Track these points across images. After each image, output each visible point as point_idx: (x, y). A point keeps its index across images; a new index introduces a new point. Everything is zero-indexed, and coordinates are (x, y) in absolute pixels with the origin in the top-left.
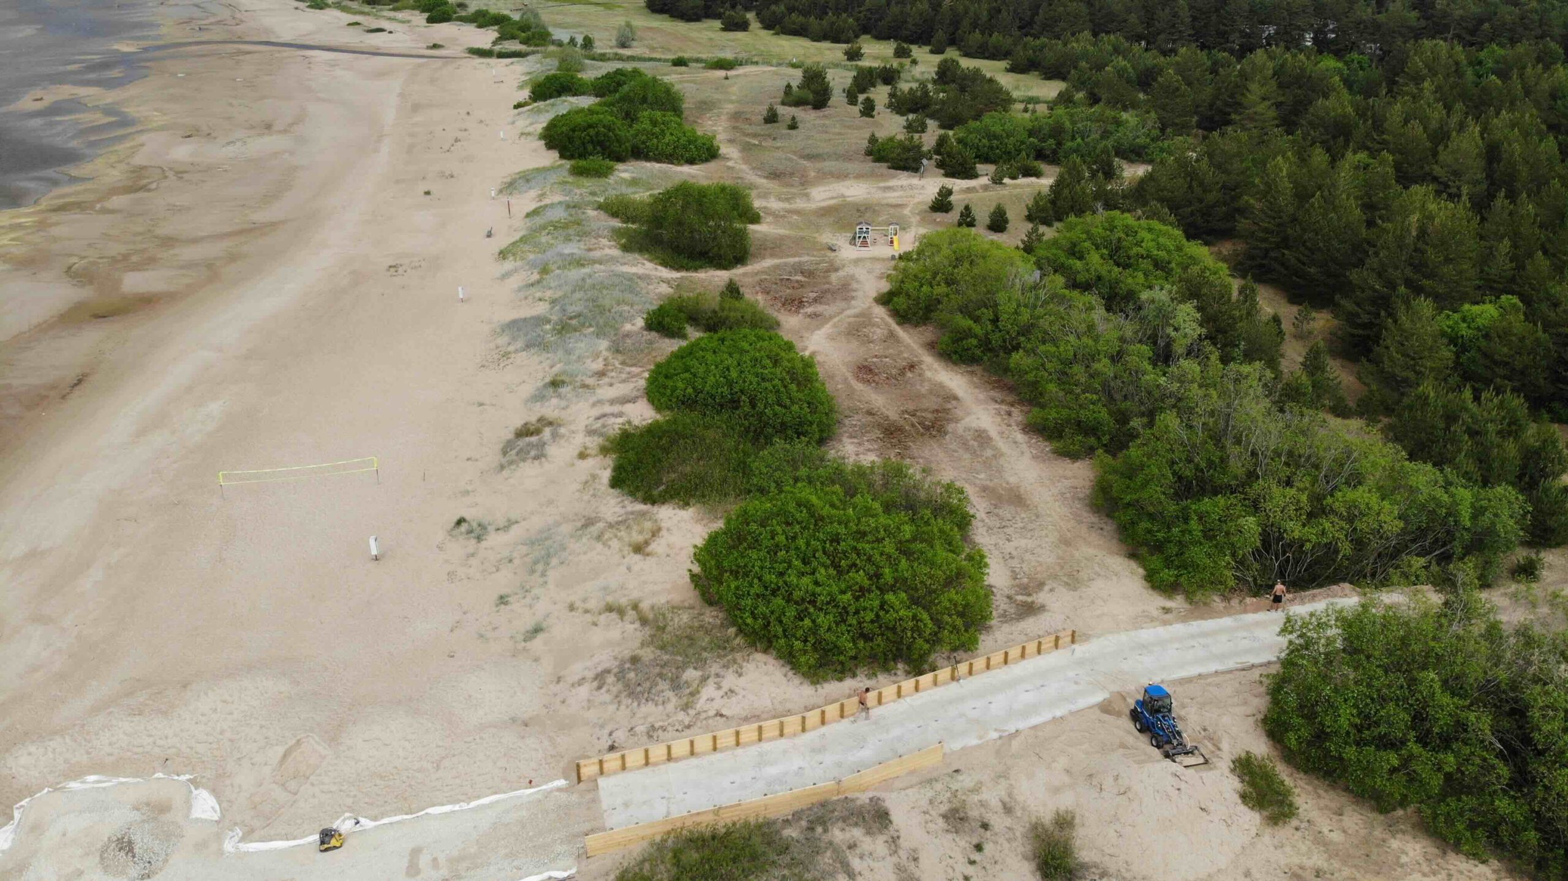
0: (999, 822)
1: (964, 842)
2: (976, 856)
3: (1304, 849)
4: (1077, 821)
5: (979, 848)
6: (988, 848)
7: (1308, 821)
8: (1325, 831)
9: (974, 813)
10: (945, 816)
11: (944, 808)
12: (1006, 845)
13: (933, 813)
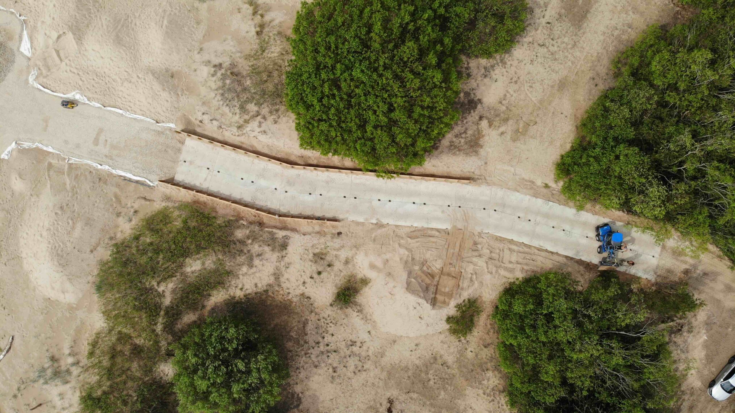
0: (338, 265)
1: (314, 268)
2: (315, 276)
3: (452, 350)
4: (370, 284)
5: (319, 273)
6: (324, 275)
7: (468, 342)
8: (469, 350)
9: (329, 258)
10: (314, 254)
11: (317, 251)
12: (333, 277)
13: (310, 251)
